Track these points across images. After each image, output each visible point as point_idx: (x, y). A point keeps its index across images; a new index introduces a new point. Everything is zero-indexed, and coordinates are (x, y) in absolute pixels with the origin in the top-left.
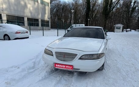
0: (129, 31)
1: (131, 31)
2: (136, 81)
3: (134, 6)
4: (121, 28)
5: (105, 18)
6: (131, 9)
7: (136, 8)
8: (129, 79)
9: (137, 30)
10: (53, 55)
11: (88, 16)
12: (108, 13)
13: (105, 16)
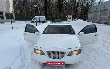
0: (76, 20)
1: (78, 20)
2: (103, 64)
3: (78, 2)
4: (72, 18)
5: (60, 11)
6: (76, 4)
7: (79, 3)
8: (99, 63)
9: (81, 19)
10: (45, 55)
11: (47, 9)
12: (61, 7)
13: (59, 9)
